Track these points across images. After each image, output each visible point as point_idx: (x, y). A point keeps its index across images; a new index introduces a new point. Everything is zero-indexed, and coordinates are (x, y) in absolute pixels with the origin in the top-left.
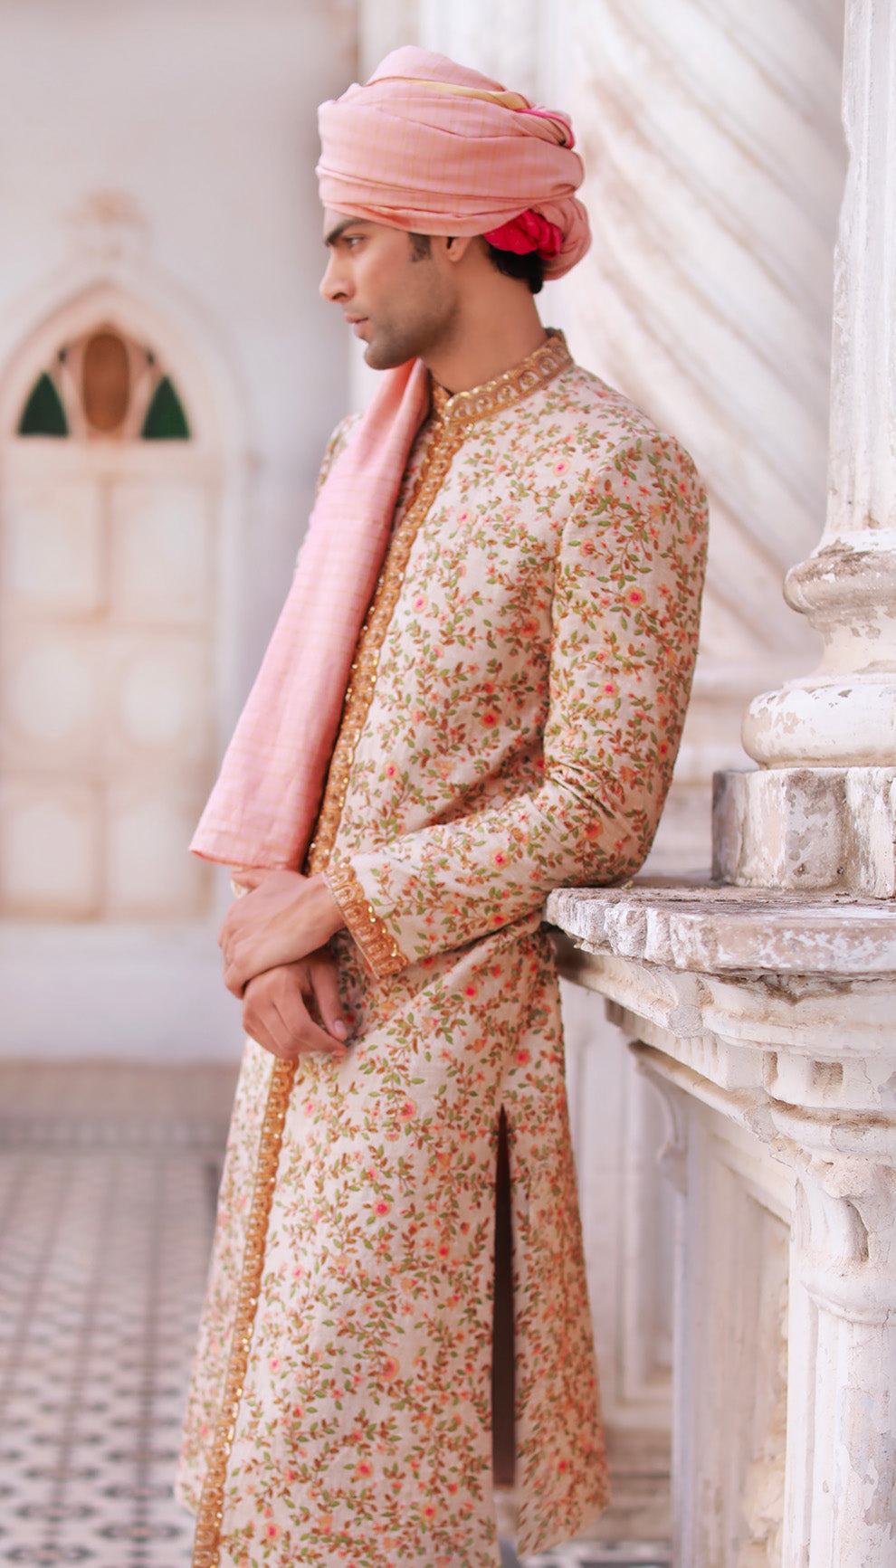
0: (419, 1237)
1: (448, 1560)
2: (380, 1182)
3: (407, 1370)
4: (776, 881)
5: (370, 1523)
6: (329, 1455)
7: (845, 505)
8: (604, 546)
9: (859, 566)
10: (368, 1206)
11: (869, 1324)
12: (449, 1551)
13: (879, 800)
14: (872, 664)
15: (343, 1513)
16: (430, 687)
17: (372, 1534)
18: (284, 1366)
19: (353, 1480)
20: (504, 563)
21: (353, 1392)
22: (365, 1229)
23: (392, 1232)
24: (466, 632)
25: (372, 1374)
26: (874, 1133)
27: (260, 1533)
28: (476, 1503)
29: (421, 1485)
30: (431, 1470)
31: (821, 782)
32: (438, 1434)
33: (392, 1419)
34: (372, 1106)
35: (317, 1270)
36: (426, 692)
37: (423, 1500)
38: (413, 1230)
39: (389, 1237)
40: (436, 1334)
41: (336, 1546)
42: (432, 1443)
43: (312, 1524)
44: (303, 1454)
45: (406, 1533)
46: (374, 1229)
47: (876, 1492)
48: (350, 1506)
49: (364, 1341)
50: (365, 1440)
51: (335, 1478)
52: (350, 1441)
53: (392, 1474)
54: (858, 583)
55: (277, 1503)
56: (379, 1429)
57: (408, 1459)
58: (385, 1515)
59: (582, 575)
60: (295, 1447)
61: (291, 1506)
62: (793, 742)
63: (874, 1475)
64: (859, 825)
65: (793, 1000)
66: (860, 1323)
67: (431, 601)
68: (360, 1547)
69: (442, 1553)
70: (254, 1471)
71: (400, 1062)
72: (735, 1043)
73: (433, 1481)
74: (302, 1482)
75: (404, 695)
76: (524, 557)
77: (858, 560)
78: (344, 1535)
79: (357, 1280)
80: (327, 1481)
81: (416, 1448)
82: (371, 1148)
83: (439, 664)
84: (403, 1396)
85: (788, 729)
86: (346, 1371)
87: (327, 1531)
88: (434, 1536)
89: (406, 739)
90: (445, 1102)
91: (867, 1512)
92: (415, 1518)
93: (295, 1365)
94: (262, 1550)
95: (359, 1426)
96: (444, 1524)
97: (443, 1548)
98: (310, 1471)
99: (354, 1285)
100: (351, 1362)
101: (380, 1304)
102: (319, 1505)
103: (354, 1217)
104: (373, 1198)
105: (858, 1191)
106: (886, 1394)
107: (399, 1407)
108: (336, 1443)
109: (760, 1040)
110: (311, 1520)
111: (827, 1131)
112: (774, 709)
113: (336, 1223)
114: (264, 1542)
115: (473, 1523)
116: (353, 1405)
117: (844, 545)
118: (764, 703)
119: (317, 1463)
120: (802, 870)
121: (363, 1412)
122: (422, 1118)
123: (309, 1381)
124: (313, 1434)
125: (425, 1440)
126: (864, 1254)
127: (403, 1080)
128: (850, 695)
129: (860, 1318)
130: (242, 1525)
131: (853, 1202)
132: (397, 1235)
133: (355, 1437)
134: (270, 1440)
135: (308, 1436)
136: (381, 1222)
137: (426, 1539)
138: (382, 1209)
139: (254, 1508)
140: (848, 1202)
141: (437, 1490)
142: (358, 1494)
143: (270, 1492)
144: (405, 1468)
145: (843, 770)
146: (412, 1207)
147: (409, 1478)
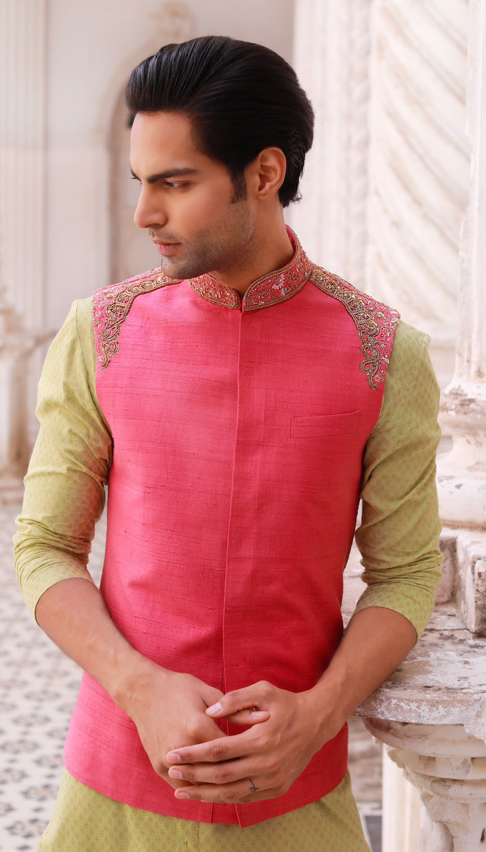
7: (465, 363)
9: (468, 409)
64: (460, 574)
77: (468, 405)
117: (462, 391)
128: (462, 488)
145: (456, 533)
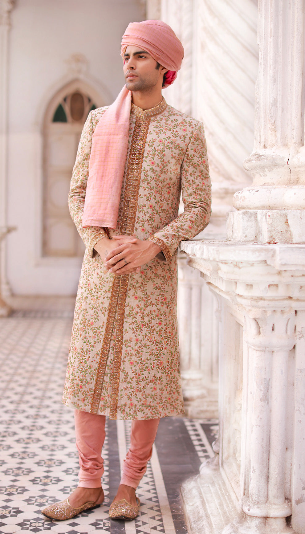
0: (167, 331)
1: (173, 411)
2: (160, 317)
3: (165, 364)
4: (239, 239)
5: (156, 402)
6: (147, 385)
7: (258, 143)
8: (198, 149)
10: (157, 323)
11: (261, 351)
12: (174, 409)
13: (264, 218)
14: (265, 184)
15: (149, 400)
16: (158, 184)
17: (156, 404)
18: (135, 364)
19: (152, 391)
20: (175, 153)
21: (153, 369)
22: (156, 329)
23: (162, 329)
24: (166, 170)
25: (157, 365)
26: (261, 302)
27: (128, 405)
28: (179, 396)
29: (168, 392)
30: (170, 388)
31: (251, 214)
32: (171, 379)
33: (162, 376)
34: (157, 298)
35: (144, 339)
36: (158, 186)
37: (168, 396)
38: (166, 329)
39: (161, 331)
40: (171, 355)
41: (148, 407)
42: (170, 382)
43: (142, 402)
44: (140, 385)
45: (164, 404)
46: (158, 329)
47: (263, 394)
48: (151, 398)
49: (155, 357)
50: (155, 381)
51: (148, 391)
52: (151, 382)
53: (161, 390)
54: (261, 163)
55: (133, 398)
56: (158, 378)
57: (165, 386)
58: (159, 400)
59: (195, 157)
60: (138, 383)
61: (137, 398)
62: (245, 204)
63: (263, 389)
64: (260, 225)
65: (240, 268)
66: (259, 350)
67: (156, 163)
68: (153, 408)
69: (172, 409)
70: (127, 390)
71: (163, 287)
72: (226, 279)
73: (170, 392)
74: (140, 392)
75: (152, 187)
76: (179, 152)
77: (261, 157)
78: (149, 405)
79: (154, 342)
80: (146, 391)
81: (166, 383)
82: (158, 309)
83: (160, 178)
84: (164, 370)
85: (243, 201)
86: (151, 364)
87: (146, 404)
88: (170, 405)
89: (154, 198)
90: (172, 297)
91: (261, 399)
92: (166, 400)
93: (138, 363)
94: (129, 409)
95: (154, 378)
96: (172, 402)
97: (172, 408)
98: (142, 389)
99: (154, 343)
100: (152, 362)
101: (159, 347)
102: (144, 398)
103: (154, 326)
104: (158, 321)
105: (257, 317)
106: (265, 368)
107: (163, 373)
108: (148, 382)
109: (232, 278)
110: (142, 401)
111: (249, 301)
112: (240, 195)
113: (149, 328)
114: (129, 407)
115: (179, 402)
116: (153, 373)
117: (258, 153)
118: (237, 194)
119: (144, 387)
120: (246, 236)
121: (155, 374)
122: (168, 301)
123: (142, 367)
124: (143, 380)
125: (168, 381)
126: (260, 332)
127: (164, 292)
128: (259, 192)
129: (259, 349)
130: (123, 403)
131: (256, 320)
132: (163, 330)
133: (153, 381)
134: (132, 382)
135: (142, 381)
136: (160, 327)
137: (168, 405)
138: (160, 324)
139: (127, 399)
140: (255, 320)
141: (171, 394)
142: (153, 395)
143: (132, 395)
144: (164, 388)
145: (257, 211)
146: (166, 323)
147: (165, 390)
